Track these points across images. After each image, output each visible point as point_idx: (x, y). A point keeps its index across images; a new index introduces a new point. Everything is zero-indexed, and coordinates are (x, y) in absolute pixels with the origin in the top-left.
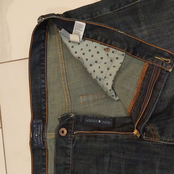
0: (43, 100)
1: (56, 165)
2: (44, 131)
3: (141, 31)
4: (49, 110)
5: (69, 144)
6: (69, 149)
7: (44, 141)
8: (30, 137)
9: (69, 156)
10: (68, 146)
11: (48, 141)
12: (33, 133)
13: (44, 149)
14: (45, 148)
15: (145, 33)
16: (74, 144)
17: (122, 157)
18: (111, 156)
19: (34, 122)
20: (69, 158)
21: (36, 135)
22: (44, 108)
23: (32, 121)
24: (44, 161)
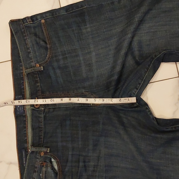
0: (22, 81)
1: (33, 129)
3: (86, 28)
5: (41, 114)
6: (41, 117)
7: (25, 110)
9: (41, 122)
10: (40, 115)
11: (27, 110)
13: (24, 116)
15: (89, 30)
16: (44, 114)
17: (78, 119)
18: (70, 120)
20: (41, 124)
24: (25, 124)
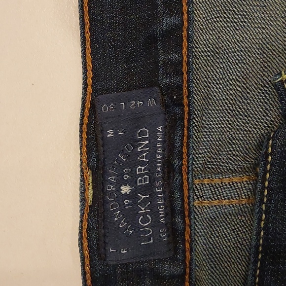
2: (176, 162)
4: (199, 37)
7: (181, 226)
8: (83, 200)
11: (200, 229)
12: (105, 173)
14: (178, 270)
19: (106, 108)
21: (125, 189)
22: (167, 22)
23: (88, 105)
